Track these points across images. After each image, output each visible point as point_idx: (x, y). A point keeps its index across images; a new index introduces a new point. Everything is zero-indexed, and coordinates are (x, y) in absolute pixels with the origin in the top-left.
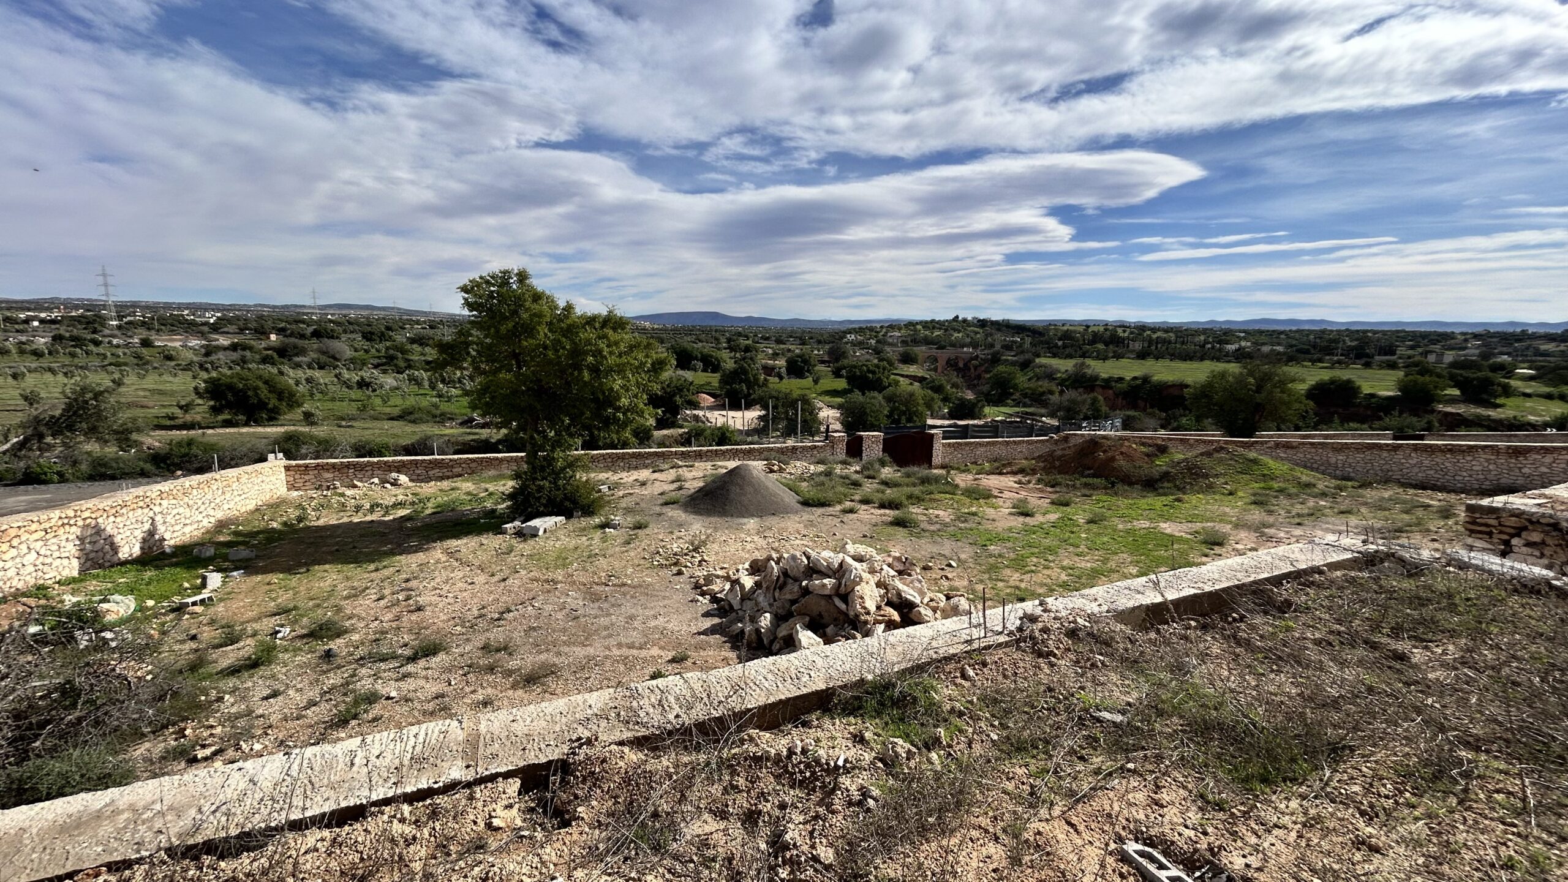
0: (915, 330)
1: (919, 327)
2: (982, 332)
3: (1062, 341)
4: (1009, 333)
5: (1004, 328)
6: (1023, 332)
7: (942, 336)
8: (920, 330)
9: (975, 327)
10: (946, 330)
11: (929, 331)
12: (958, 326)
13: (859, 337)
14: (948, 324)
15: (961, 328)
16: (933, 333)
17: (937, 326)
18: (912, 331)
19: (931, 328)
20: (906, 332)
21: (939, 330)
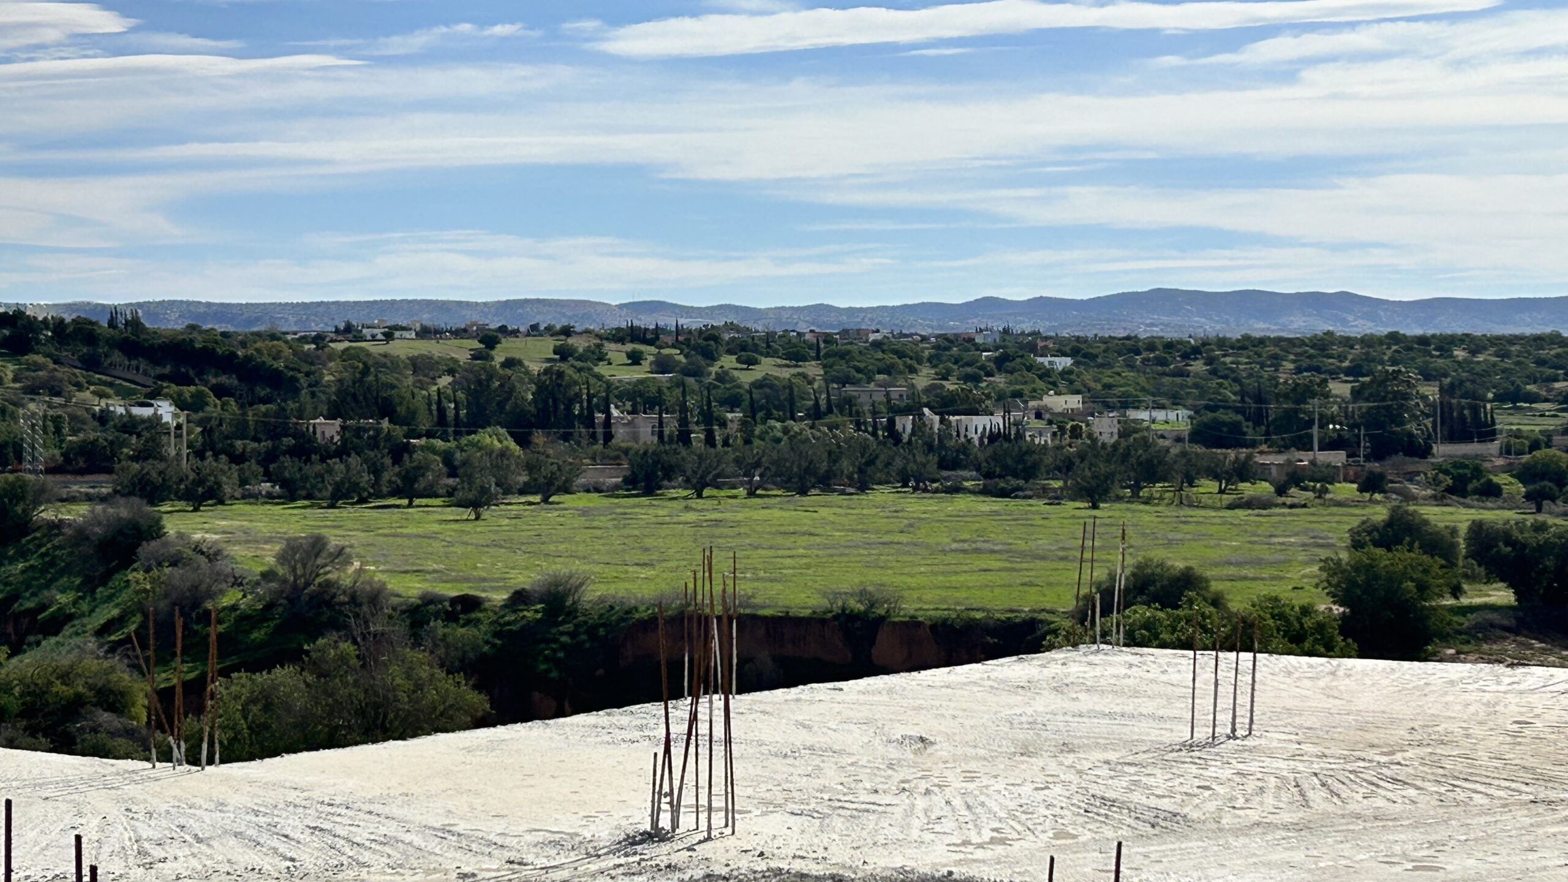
2: (10, 376)
3: (339, 421)
4: (140, 378)
5: (117, 356)
6: (200, 373)
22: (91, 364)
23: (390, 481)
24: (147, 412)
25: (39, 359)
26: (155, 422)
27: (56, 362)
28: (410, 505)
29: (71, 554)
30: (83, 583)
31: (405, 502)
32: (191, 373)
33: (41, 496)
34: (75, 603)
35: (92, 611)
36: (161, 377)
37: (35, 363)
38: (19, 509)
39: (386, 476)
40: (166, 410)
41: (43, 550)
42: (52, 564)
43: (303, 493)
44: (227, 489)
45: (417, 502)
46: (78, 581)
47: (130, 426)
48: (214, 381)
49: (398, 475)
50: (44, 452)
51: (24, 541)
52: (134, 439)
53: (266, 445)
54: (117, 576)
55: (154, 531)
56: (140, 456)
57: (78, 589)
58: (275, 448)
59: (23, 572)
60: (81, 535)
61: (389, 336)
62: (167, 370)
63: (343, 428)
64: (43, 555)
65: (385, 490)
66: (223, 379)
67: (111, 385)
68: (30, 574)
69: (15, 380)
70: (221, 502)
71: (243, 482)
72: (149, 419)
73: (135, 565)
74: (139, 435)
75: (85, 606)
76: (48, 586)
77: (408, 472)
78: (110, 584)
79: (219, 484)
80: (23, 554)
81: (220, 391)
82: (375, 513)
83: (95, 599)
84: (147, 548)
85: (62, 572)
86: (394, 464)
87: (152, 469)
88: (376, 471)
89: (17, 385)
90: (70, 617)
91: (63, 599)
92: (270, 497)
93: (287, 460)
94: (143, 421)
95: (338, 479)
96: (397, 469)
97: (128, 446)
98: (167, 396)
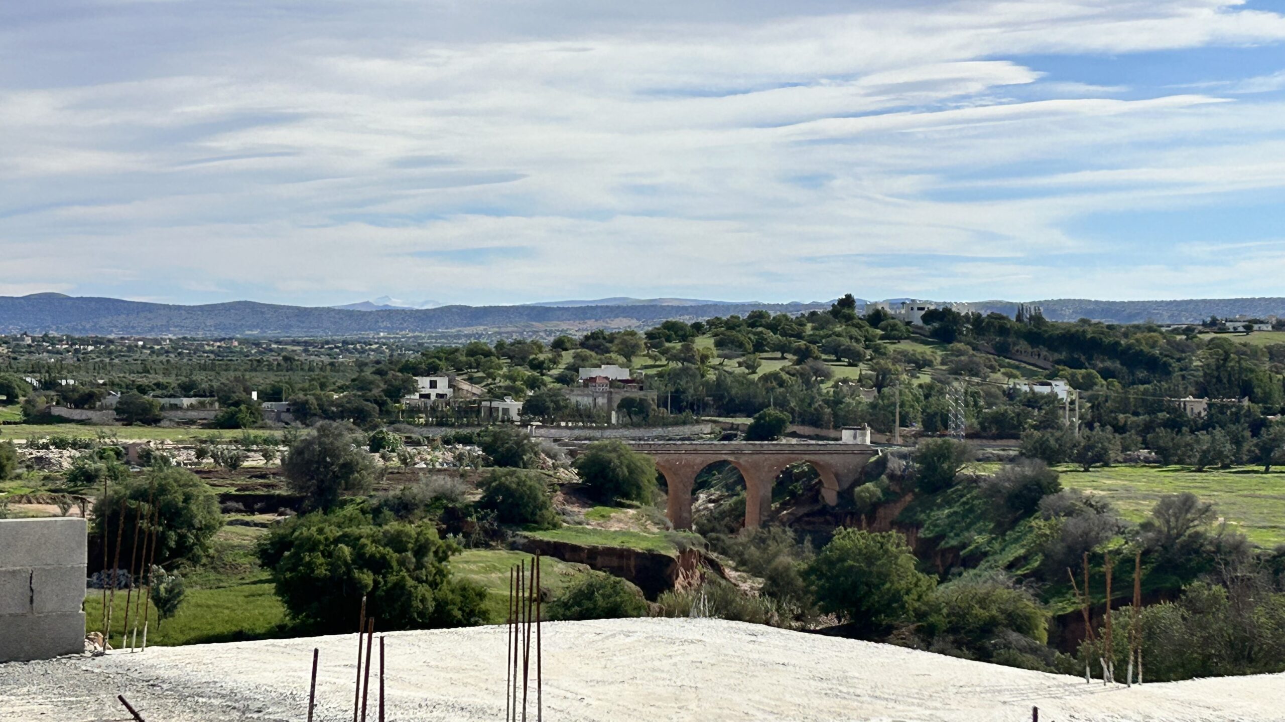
0: (687, 356)
1: (703, 343)
2: (939, 359)
3: (1206, 400)
4: (1041, 363)
5: (1023, 345)
6: (1090, 359)
7: (785, 376)
8: (704, 358)
9: (915, 340)
10: (803, 355)
11: (741, 360)
12: (851, 338)
13: (466, 386)
14: (814, 329)
15: (860, 347)
16: (753, 368)
17: (773, 337)
18: (674, 358)
19: (750, 347)
20: (650, 362)
21: (779, 355)
22: (1002, 350)
23: (1249, 451)
24: (1046, 390)
25: (960, 346)
26: (1052, 398)
27: (974, 349)
28: (1267, 471)
29: (985, 503)
30: (995, 527)
31: (1263, 468)
32: (1083, 358)
33: (963, 456)
34: (989, 542)
35: (1003, 550)
36: (1058, 362)
37: (959, 350)
38: (945, 466)
39: (1246, 447)
40: (1061, 389)
41: (964, 499)
42: (971, 510)
43: (1176, 459)
44: (1112, 454)
45: (1272, 468)
46: (992, 525)
47: (1033, 401)
48: (1101, 365)
49: (1256, 445)
50: (965, 421)
51: (949, 491)
52: (1036, 412)
53: (1143, 418)
54: (1022, 522)
55: (1053, 487)
56: (1042, 425)
57: (991, 532)
58: (1152, 421)
59: (948, 516)
60: (994, 489)
61: (1248, 329)
62: (1063, 356)
63: (1210, 406)
64: (964, 503)
65: (1245, 458)
66: (1108, 364)
67: (1017, 368)
68: (954, 518)
69: (943, 363)
70: (1106, 465)
71: (1125, 449)
72: (1048, 396)
73: (1037, 514)
74: (1040, 409)
75: (997, 546)
76: (968, 528)
77: (1265, 443)
78: (1017, 529)
79: (1105, 450)
80: (949, 503)
81: (1107, 374)
82: (1236, 477)
83: (1005, 540)
84: (1048, 500)
85: (979, 518)
86: (1252, 436)
87: (1051, 438)
88: (1237, 442)
89: (944, 368)
90: (986, 554)
91: (980, 539)
92: (1147, 461)
93: (1161, 431)
94: (1043, 397)
95: (1205, 447)
96: (1255, 440)
97: (1032, 417)
98: (1062, 377)
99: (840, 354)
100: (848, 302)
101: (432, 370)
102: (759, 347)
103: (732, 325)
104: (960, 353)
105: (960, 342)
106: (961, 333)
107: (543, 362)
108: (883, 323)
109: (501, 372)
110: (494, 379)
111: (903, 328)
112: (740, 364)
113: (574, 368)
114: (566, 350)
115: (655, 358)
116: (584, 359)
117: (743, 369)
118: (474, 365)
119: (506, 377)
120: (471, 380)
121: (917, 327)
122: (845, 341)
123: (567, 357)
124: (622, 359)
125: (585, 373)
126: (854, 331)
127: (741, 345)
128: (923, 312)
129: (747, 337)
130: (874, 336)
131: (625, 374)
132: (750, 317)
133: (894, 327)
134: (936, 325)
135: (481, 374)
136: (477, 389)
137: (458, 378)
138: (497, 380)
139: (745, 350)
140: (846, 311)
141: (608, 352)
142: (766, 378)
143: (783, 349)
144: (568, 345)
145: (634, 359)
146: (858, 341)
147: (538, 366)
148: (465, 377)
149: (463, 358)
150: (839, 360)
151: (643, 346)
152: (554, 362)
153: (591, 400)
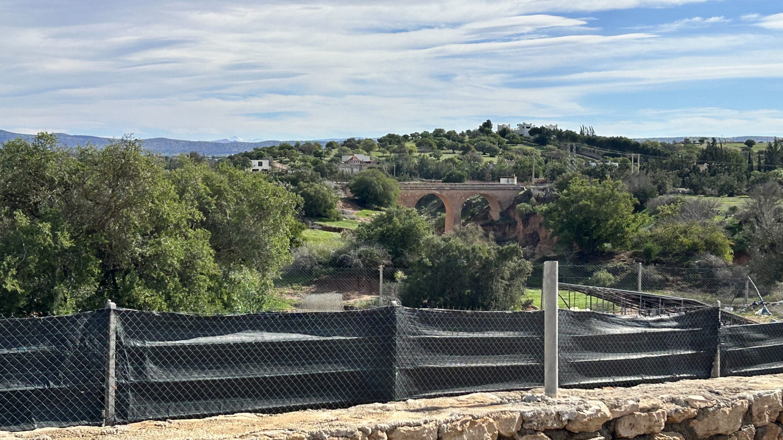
0: (402, 151)
1: (410, 145)
3: (706, 164)
4: (595, 156)
5: (585, 146)
6: (623, 153)
7: (457, 161)
8: (411, 152)
9: (525, 144)
10: (465, 150)
11: (431, 153)
12: (491, 142)
13: (278, 165)
14: (469, 138)
15: (496, 147)
16: (438, 157)
17: (448, 142)
18: (394, 151)
19: (435, 146)
20: (381, 154)
21: (451, 151)
25: (551, 146)
27: (558, 148)
32: (619, 153)
36: (606, 155)
62: (608, 152)
63: (709, 167)
67: (583, 158)
99: (484, 150)
100: (488, 124)
101: (259, 157)
102: (440, 146)
103: (425, 135)
104: (551, 150)
105: (551, 144)
106: (551, 140)
107: (322, 153)
108: (508, 135)
109: (298, 158)
110: (294, 162)
111: (519, 138)
112: (431, 156)
113: (339, 156)
114: (334, 148)
115: (384, 152)
116: (345, 151)
117: (433, 158)
118: (283, 154)
119: (301, 160)
120: (281, 162)
121: (526, 137)
122: (488, 144)
123: (335, 152)
124: (366, 153)
125: (345, 158)
126: (492, 139)
127: (431, 145)
128: (530, 129)
129: (433, 142)
130: (504, 142)
131: (368, 159)
132: (434, 132)
133: (514, 137)
134: (537, 136)
135: (287, 159)
136: (285, 167)
137: (275, 161)
138: (296, 163)
139: (433, 149)
140: (487, 129)
141: (358, 148)
142: (446, 161)
143: (453, 148)
144: (335, 146)
145: (372, 153)
146: (494, 144)
147: (318, 155)
148: (278, 161)
149: (277, 151)
150: (484, 154)
151: (377, 145)
152: (328, 153)
153: (350, 170)
